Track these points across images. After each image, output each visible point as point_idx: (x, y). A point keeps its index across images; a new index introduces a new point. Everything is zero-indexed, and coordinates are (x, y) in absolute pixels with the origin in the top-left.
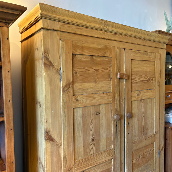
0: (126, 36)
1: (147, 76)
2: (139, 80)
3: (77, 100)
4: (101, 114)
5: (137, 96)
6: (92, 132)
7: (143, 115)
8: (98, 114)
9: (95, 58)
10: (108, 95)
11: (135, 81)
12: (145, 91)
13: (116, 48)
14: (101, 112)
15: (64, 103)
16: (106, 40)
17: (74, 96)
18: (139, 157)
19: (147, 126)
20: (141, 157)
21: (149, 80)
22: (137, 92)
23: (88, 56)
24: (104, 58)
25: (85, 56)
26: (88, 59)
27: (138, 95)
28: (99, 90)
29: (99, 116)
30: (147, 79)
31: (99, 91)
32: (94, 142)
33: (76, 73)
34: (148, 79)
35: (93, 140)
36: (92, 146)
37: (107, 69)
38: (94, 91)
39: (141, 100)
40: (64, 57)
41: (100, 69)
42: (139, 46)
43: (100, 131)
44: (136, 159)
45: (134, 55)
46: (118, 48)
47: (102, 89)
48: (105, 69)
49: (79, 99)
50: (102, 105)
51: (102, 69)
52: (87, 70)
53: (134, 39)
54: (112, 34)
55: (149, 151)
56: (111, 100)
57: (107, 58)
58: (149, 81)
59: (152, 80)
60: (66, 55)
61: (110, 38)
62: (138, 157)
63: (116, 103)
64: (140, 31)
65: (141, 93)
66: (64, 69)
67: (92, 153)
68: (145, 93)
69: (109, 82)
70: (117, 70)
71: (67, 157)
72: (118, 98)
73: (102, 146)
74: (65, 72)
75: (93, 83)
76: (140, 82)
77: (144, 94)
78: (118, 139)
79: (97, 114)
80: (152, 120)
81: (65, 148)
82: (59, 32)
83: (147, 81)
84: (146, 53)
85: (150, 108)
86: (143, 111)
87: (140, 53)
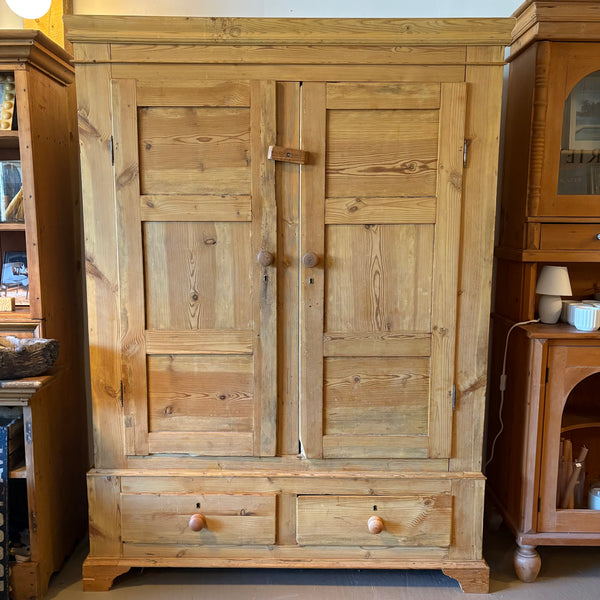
0: (306, 48)
1: (400, 155)
2: (360, 169)
3: (151, 206)
4: (218, 244)
5: (346, 212)
6: (193, 279)
7: (376, 267)
8: (210, 242)
9: (200, 113)
10: (239, 201)
11: (343, 169)
12: (385, 201)
13: (263, 83)
14: (219, 239)
15: (121, 208)
16: (233, 67)
17: (143, 197)
18: (357, 380)
19: (396, 303)
20: (362, 381)
21: (411, 168)
22: (352, 202)
23: (180, 110)
24: (225, 110)
25: (171, 110)
26: (179, 117)
27: (354, 209)
28: (211, 187)
29: (214, 249)
30: (398, 166)
31: (212, 190)
32: (197, 303)
33: (149, 147)
34: (404, 165)
35: (195, 298)
36: (192, 310)
37: (235, 137)
38: (198, 190)
39: (368, 226)
40: (119, 114)
41: (215, 139)
42: (359, 68)
43: (214, 281)
44: (340, 380)
45: (340, 95)
46: (269, 82)
47: (223, 187)
48: (230, 138)
49: (156, 203)
50: (222, 225)
51: (220, 139)
52: (177, 140)
53: (338, 51)
54: (254, 48)
55: (402, 376)
56: (246, 213)
57: (235, 110)
58: (406, 171)
59: (424, 167)
60: (123, 110)
61: (247, 60)
62: (350, 378)
63: (263, 223)
64: (358, 24)
65: (366, 205)
66: (118, 139)
67: (194, 324)
68: (383, 205)
69: (244, 169)
70: (268, 141)
71: (128, 314)
72: (271, 212)
73: (220, 318)
74: (120, 145)
75: (195, 171)
76: (363, 173)
77: (382, 208)
78: (270, 310)
79: (205, 242)
80: (420, 290)
81: (123, 296)
82: (109, 66)
83: (400, 170)
84: (392, 86)
85: (411, 253)
86: (376, 257)
87: (364, 90)
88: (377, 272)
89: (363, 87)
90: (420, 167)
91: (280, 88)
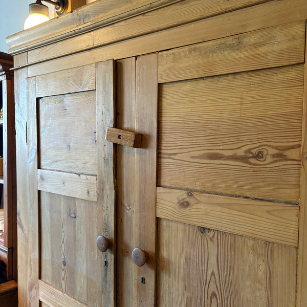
1: (246, 138)
2: (192, 154)
3: (42, 179)
5: (177, 207)
6: (63, 246)
7: (213, 288)
8: (73, 216)
10: (89, 181)
11: (175, 154)
14: (78, 214)
17: (39, 170)
21: (259, 156)
22: (183, 195)
27: (185, 204)
29: (75, 223)
30: (241, 152)
32: (65, 269)
34: (249, 151)
35: (64, 263)
38: (67, 168)
39: (203, 229)
43: (75, 252)
45: (172, 64)
50: (80, 201)
56: (94, 193)
58: (253, 161)
59: (280, 157)
63: (105, 205)
65: (199, 202)
67: (64, 287)
68: (219, 205)
73: (78, 289)
75: (65, 151)
76: (197, 160)
77: (219, 208)
78: (109, 298)
79: (70, 215)
82: (27, 69)
84: (230, 41)
85: (259, 282)
86: (213, 274)
87: (197, 53)
88: (214, 294)
89: (195, 49)
90: (274, 156)
91: (117, 66)
